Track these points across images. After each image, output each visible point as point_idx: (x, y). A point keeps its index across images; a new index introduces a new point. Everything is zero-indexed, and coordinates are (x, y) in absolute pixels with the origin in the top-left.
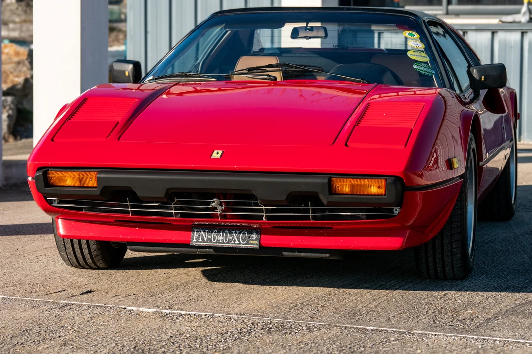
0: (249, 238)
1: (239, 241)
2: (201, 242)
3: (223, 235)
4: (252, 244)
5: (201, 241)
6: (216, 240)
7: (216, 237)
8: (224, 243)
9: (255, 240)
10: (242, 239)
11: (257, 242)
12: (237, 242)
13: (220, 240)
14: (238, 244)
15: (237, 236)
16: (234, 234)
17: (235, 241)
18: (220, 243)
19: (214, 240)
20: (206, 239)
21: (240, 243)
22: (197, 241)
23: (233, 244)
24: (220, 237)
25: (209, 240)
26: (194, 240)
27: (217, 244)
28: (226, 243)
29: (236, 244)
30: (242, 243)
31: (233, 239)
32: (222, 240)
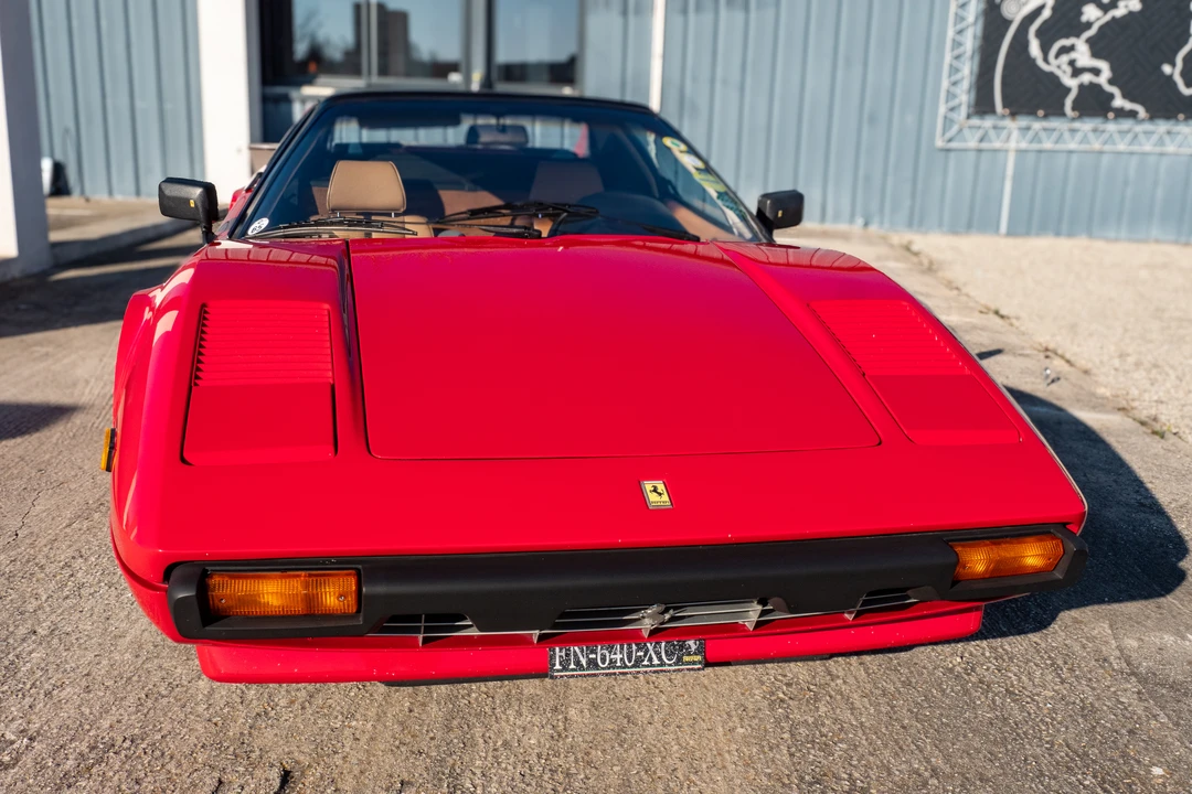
0: (682, 647)
1: (660, 659)
2: (573, 670)
3: (622, 649)
4: (689, 663)
5: (572, 666)
6: (608, 661)
7: (608, 655)
8: (626, 667)
9: (695, 654)
10: (666, 652)
11: (698, 658)
12: (656, 661)
13: (616, 662)
14: (658, 665)
15: (655, 647)
16: (648, 645)
17: (650, 659)
18: (618, 667)
19: (603, 660)
20: (584, 662)
21: (662, 664)
22: (565, 668)
23: (647, 666)
24: (615, 654)
25: (592, 664)
26: (558, 667)
27: (612, 670)
28: (633, 666)
29: (654, 666)
30: (667, 662)
31: (645, 656)
32: (622, 660)
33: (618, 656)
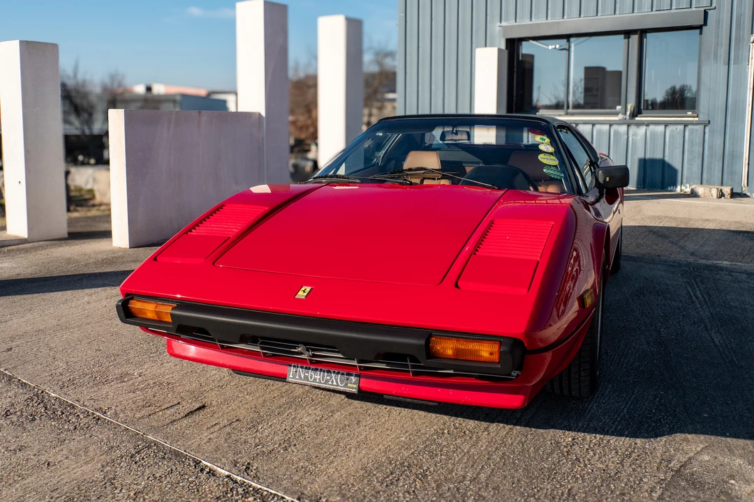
0: (348, 379)
1: (337, 382)
2: (297, 379)
3: (320, 374)
4: (350, 388)
5: (297, 377)
6: (313, 378)
7: (313, 375)
8: (321, 383)
9: (354, 384)
10: (340, 379)
11: (355, 386)
12: (335, 383)
13: (317, 379)
14: (336, 385)
15: (336, 376)
16: (332, 374)
17: (332, 382)
18: (317, 382)
19: (311, 377)
20: (302, 376)
21: (338, 385)
22: (294, 378)
23: (330, 385)
24: (317, 375)
25: (306, 378)
26: (291, 376)
27: (314, 383)
28: (324, 383)
29: (333, 385)
30: (340, 385)
31: (330, 379)
32: (319, 379)
33: (318, 377)
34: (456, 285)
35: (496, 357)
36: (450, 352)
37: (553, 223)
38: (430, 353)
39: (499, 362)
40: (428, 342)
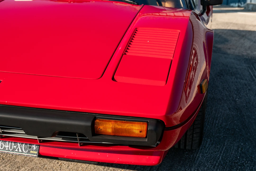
0: (30, 148)
1: (22, 150)
3: (9, 144)
4: (32, 154)
6: (3, 148)
7: (3, 145)
8: (9, 151)
9: (35, 151)
10: (24, 148)
11: (36, 153)
12: (20, 151)
13: (6, 148)
14: (21, 152)
15: (21, 145)
16: (18, 144)
17: (18, 150)
18: (6, 150)
21: (22, 152)
23: (17, 152)
24: (6, 145)
27: (4, 151)
28: (12, 151)
29: (19, 152)
30: (24, 152)
31: (17, 148)
32: (8, 148)
33: (7, 146)
34: (113, 79)
35: (144, 134)
36: (110, 131)
37: (179, 31)
38: (95, 132)
39: (146, 137)
40: (93, 124)
